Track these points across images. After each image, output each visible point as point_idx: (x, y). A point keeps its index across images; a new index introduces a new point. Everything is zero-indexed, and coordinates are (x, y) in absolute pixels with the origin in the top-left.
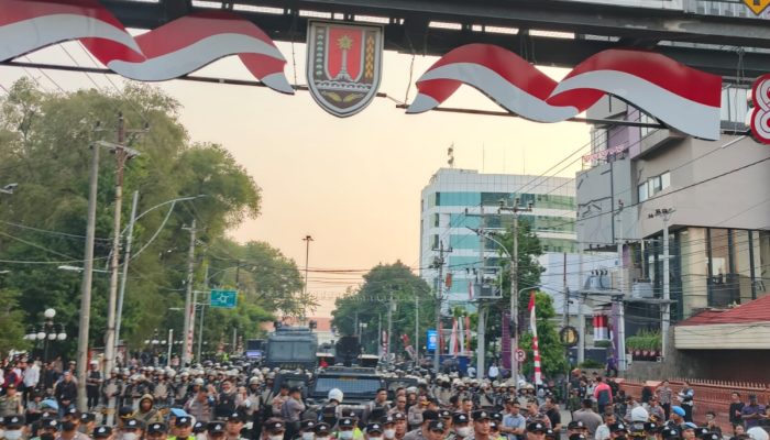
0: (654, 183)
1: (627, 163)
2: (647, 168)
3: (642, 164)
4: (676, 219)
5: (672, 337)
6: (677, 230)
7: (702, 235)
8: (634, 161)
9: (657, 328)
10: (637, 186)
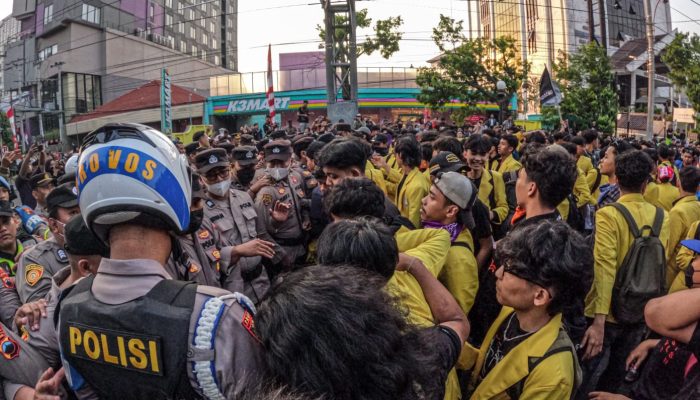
0: (48, 51)
1: (33, 40)
2: (43, 43)
3: (41, 40)
4: (64, 68)
5: (65, 130)
6: (64, 74)
7: (82, 77)
8: (37, 39)
9: (57, 127)
10: (38, 52)
